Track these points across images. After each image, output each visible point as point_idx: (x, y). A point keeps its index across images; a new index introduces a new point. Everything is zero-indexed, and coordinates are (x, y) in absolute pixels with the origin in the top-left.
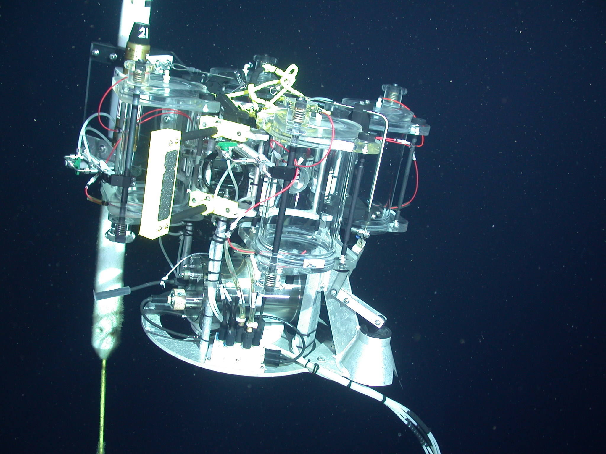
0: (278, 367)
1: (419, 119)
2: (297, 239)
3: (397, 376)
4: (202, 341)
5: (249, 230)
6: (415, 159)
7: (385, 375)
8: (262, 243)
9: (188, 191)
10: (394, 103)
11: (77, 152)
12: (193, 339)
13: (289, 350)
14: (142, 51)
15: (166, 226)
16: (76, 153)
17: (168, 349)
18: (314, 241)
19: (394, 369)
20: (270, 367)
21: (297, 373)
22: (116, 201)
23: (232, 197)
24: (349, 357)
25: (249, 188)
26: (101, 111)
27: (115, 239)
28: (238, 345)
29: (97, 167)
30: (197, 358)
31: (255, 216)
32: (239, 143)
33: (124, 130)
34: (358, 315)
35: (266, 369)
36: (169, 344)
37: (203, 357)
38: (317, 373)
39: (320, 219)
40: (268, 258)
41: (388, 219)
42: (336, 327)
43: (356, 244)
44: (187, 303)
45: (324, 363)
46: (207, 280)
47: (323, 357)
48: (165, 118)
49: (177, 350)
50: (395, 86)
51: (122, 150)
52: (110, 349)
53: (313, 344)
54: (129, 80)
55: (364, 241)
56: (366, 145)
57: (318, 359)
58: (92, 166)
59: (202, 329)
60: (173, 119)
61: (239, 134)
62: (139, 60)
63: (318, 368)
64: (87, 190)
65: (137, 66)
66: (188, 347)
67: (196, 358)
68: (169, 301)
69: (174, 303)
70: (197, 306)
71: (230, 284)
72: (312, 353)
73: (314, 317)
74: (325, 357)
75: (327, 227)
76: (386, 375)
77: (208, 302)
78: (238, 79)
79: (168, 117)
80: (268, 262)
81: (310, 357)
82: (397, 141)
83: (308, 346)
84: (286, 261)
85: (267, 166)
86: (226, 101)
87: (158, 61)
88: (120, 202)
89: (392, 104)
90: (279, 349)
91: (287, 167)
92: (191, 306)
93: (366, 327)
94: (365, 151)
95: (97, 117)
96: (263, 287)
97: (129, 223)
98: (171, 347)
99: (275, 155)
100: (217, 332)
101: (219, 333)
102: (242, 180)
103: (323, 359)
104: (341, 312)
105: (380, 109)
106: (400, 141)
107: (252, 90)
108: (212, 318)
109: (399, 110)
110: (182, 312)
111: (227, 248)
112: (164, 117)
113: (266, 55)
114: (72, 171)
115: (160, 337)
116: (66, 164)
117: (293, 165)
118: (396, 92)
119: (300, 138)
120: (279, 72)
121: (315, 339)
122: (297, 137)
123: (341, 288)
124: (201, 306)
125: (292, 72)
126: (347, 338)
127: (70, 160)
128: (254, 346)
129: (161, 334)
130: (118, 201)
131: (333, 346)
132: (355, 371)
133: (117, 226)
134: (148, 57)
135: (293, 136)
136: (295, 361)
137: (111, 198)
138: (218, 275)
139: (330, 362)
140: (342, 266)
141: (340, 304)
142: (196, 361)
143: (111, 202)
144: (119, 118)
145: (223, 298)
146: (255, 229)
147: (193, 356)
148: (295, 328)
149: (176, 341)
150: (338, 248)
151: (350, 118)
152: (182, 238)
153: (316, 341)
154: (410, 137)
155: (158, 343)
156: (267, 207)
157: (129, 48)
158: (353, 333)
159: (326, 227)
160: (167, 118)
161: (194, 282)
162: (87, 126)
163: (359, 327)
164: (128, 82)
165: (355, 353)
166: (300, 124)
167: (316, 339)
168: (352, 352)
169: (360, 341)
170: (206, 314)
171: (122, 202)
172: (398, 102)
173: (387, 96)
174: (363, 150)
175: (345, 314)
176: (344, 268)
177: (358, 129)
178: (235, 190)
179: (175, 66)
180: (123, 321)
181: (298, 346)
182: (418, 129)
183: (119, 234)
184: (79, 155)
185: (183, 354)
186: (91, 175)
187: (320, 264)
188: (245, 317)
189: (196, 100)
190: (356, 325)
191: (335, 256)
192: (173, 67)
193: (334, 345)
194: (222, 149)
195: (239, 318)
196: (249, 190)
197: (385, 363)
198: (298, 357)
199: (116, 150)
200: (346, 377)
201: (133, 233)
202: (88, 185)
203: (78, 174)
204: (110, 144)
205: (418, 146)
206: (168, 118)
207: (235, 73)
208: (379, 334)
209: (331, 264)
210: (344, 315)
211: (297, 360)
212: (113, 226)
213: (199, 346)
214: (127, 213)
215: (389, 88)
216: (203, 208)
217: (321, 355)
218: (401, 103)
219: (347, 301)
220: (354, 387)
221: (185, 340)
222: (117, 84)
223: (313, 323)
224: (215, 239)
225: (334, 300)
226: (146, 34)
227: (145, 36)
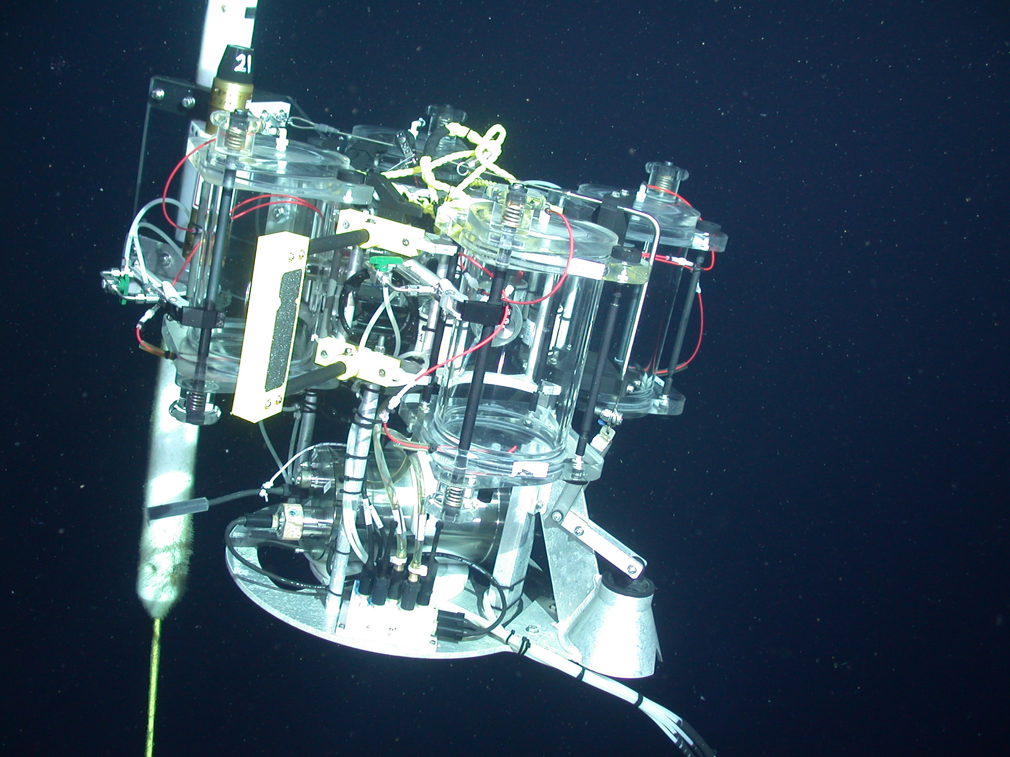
0: (459, 643)
1: (708, 224)
2: (499, 425)
3: (662, 660)
4: (329, 594)
5: (417, 408)
6: (699, 291)
7: (642, 659)
8: (440, 431)
9: (314, 337)
10: (665, 195)
11: (123, 264)
12: (314, 591)
13: (478, 613)
14: (239, 94)
15: (279, 399)
16: (119, 267)
17: (272, 608)
18: (527, 428)
19: (657, 650)
20: (447, 643)
21: (492, 653)
22: (189, 351)
23: (389, 350)
24: (581, 626)
25: (419, 335)
26: (167, 196)
27: (185, 418)
28: (392, 604)
29: (157, 293)
30: (321, 625)
31: (429, 384)
32: (406, 258)
33: (206, 229)
34: (599, 557)
35: (439, 646)
36: (273, 598)
37: (330, 621)
38: (525, 654)
39: (539, 392)
40: (451, 457)
41: (650, 391)
42: (559, 575)
43: (598, 435)
44: (304, 529)
45: (538, 637)
46: (342, 491)
47: (536, 625)
48: (275, 210)
49: (287, 610)
50: (668, 166)
51: (201, 263)
52: (168, 601)
53: (518, 602)
54: (219, 145)
55: (612, 430)
56: (625, 267)
57: (527, 629)
58: (149, 290)
59: (330, 575)
60: (289, 213)
61: (405, 242)
62: (236, 110)
63: (528, 645)
64: (140, 331)
65: (233, 121)
66: (306, 603)
67: (319, 624)
68: (275, 524)
69: (283, 528)
70: (322, 535)
71: (381, 498)
72: (517, 617)
73: (521, 557)
74: (539, 626)
75: (550, 407)
76: (644, 660)
77: (343, 529)
78: (402, 146)
79: (280, 208)
80: (450, 464)
81: (513, 625)
82: (670, 259)
83: (510, 606)
84: (482, 464)
85: (455, 300)
86: (383, 185)
87: (265, 111)
88: (197, 353)
89: (662, 195)
90: (462, 611)
91: (490, 302)
92: (312, 534)
93: (610, 577)
94: (622, 279)
95: (160, 205)
96: (441, 507)
97: (211, 391)
98: (277, 604)
99: (469, 282)
100: (357, 579)
101: (360, 582)
102: (407, 321)
103: (536, 629)
104: (569, 549)
105: (642, 205)
106: (675, 260)
107: (427, 166)
108: (348, 556)
109: (673, 207)
110: (295, 542)
111: (379, 436)
112: (273, 210)
113: (448, 106)
114: (114, 298)
115: (258, 587)
116: (104, 286)
117: (500, 299)
118: (670, 176)
119: (513, 254)
120: (474, 137)
121: (522, 595)
122: (508, 253)
123: (571, 509)
124: (329, 533)
125: (496, 137)
126: (578, 594)
127: (111, 279)
128: (420, 606)
129: (259, 582)
130: (193, 353)
131: (552, 607)
132: (591, 651)
133: (190, 394)
134: (250, 105)
135: (501, 250)
136: (488, 632)
137: (181, 345)
138: (361, 482)
139: (549, 635)
140: (577, 475)
141: (567, 536)
142: (319, 629)
143: (182, 353)
144: (197, 208)
145: (368, 522)
146: (428, 406)
147: (315, 620)
148: (489, 574)
149: (285, 594)
150: (571, 441)
151: (594, 221)
152: (298, 416)
153: (525, 598)
154: (693, 254)
155: (255, 596)
156: (450, 369)
157: (217, 88)
158: (589, 586)
159: (548, 406)
160: (279, 210)
161: (318, 493)
162: (141, 221)
163: (598, 577)
164: (217, 149)
165: (590, 620)
166: (514, 229)
167: (524, 594)
168: (587, 619)
169: (601, 601)
170: (339, 550)
171: (199, 354)
172: (672, 193)
173: (653, 184)
174: (619, 277)
175: (575, 553)
176: (581, 478)
177: (611, 241)
178: (395, 338)
179: (294, 121)
180: (192, 555)
181: (494, 605)
182: (707, 240)
183: (194, 409)
184: (126, 271)
185: (298, 617)
186: (147, 306)
187: (539, 469)
188: (406, 555)
189: (332, 182)
190: (593, 571)
191: (565, 456)
192: (291, 123)
193: (555, 605)
194: (377, 269)
195: (395, 557)
196: (419, 338)
197: (643, 639)
198: (494, 626)
199: (191, 262)
200: (575, 661)
201: (216, 407)
202: (141, 323)
203: (124, 303)
204: (179, 251)
205: (705, 269)
206: (282, 211)
207: (398, 136)
208: (633, 590)
209: (558, 469)
210: (574, 556)
211: (492, 631)
212: (183, 393)
213: (324, 604)
214: (208, 374)
215: (657, 169)
216: (340, 368)
217: (532, 622)
218: (678, 193)
219: (580, 531)
220: (588, 679)
221: (300, 592)
222: (197, 151)
223: (519, 566)
224: (358, 421)
225: (557, 529)
226: (246, 66)
227: (245, 69)
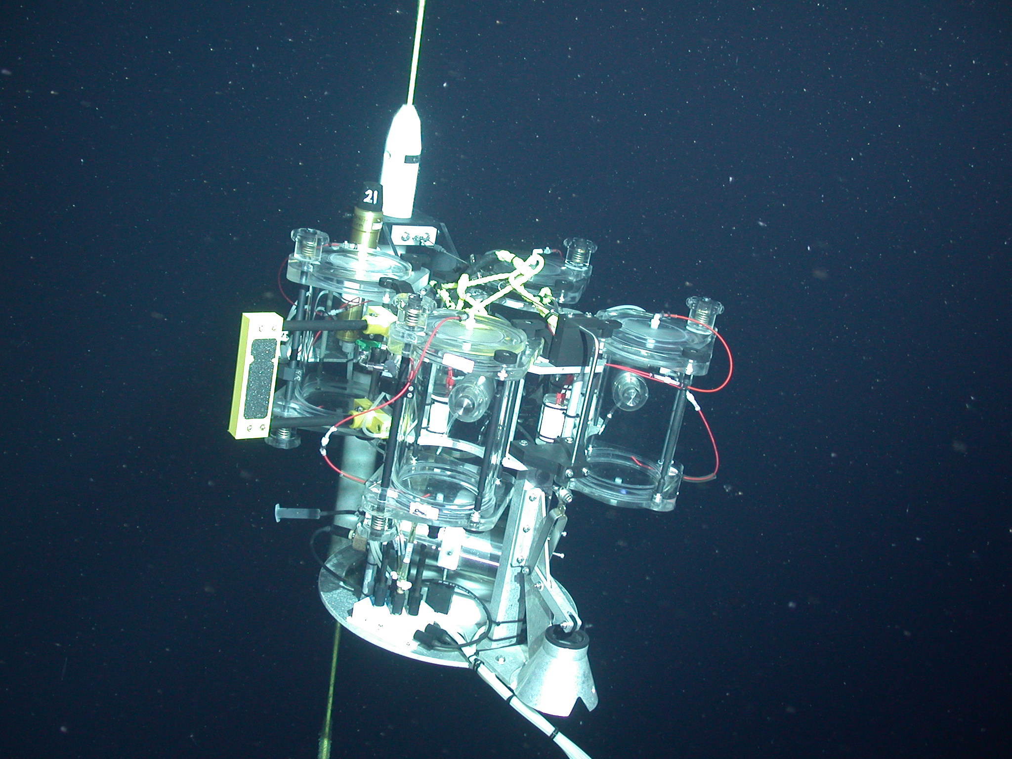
15: (264, 427)
20: (422, 648)
28: (386, 608)
35: (415, 648)
38: (479, 674)
50: (705, 301)
54: (297, 253)
55: (565, 508)
63: (479, 665)
68: (351, 537)
69: (353, 540)
82: (653, 376)
83: (498, 640)
106: (659, 378)
107: (463, 284)
115: (332, 578)
118: (708, 310)
120: (517, 262)
125: (534, 265)
136: (459, 648)
140: (474, 525)
166: (413, 328)
172: (709, 326)
173: (694, 317)
194: (361, 349)
195: (395, 572)
200: (511, 688)
220: (516, 705)
226: (372, 198)
227: (372, 201)
